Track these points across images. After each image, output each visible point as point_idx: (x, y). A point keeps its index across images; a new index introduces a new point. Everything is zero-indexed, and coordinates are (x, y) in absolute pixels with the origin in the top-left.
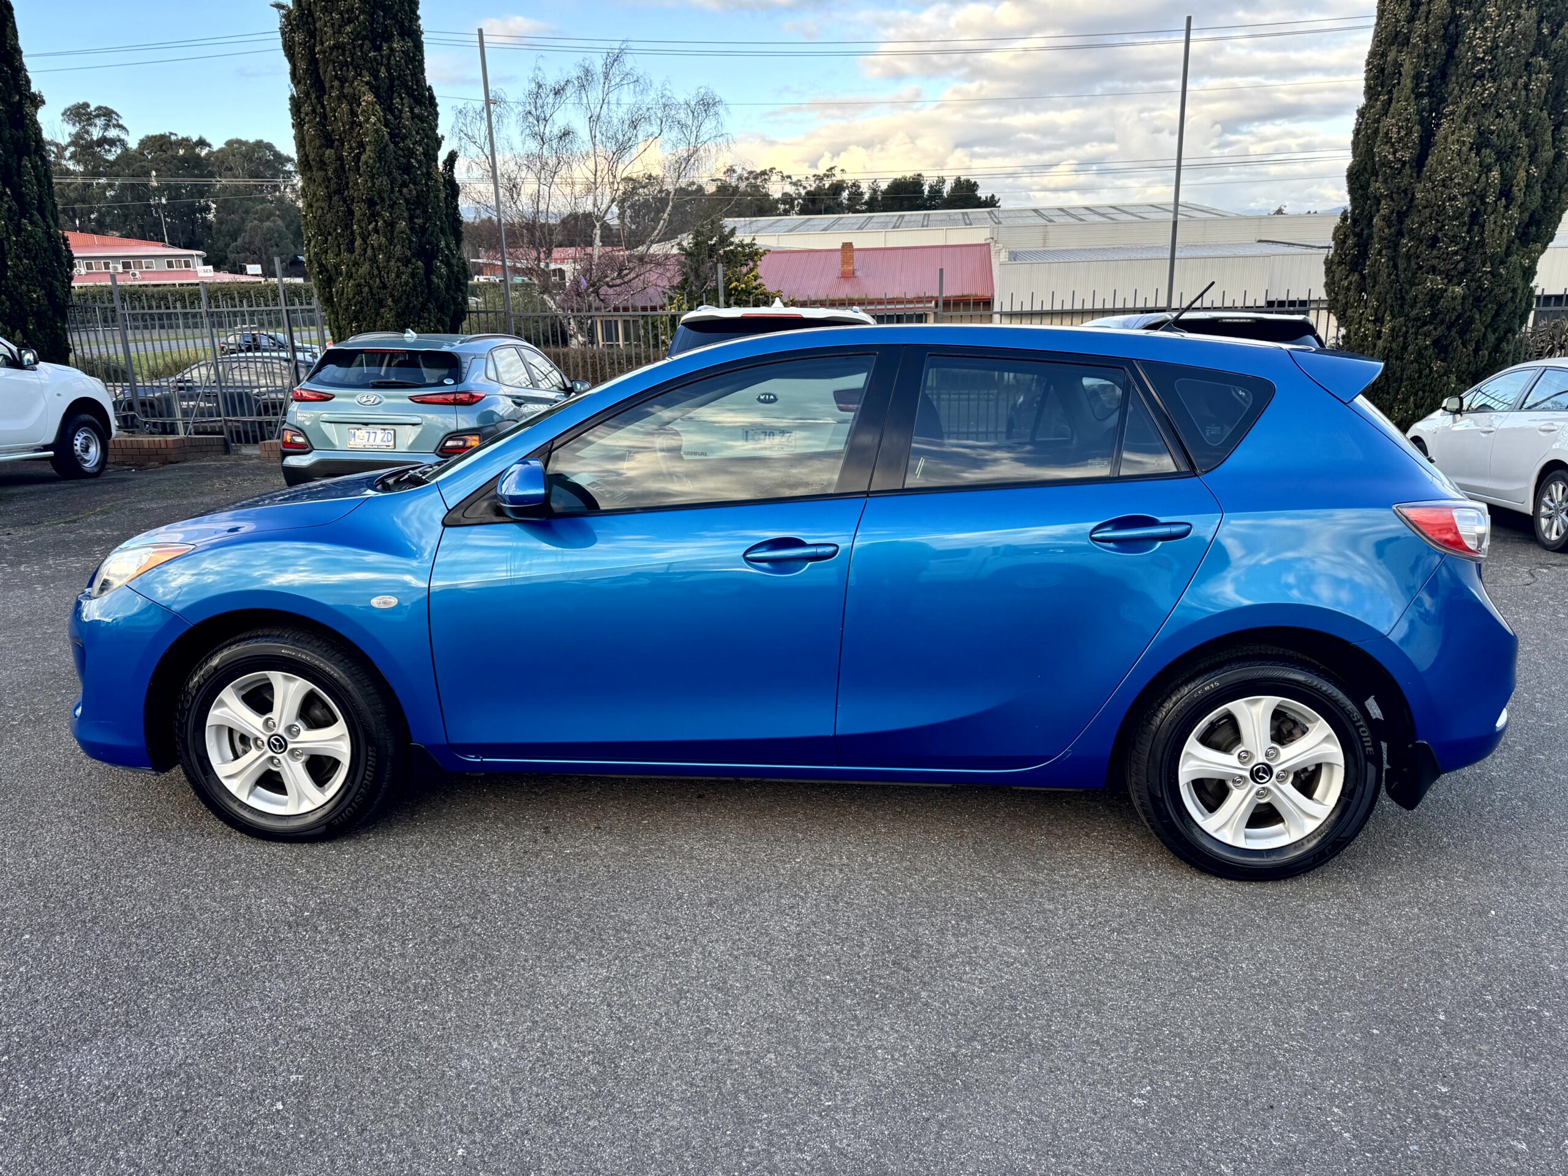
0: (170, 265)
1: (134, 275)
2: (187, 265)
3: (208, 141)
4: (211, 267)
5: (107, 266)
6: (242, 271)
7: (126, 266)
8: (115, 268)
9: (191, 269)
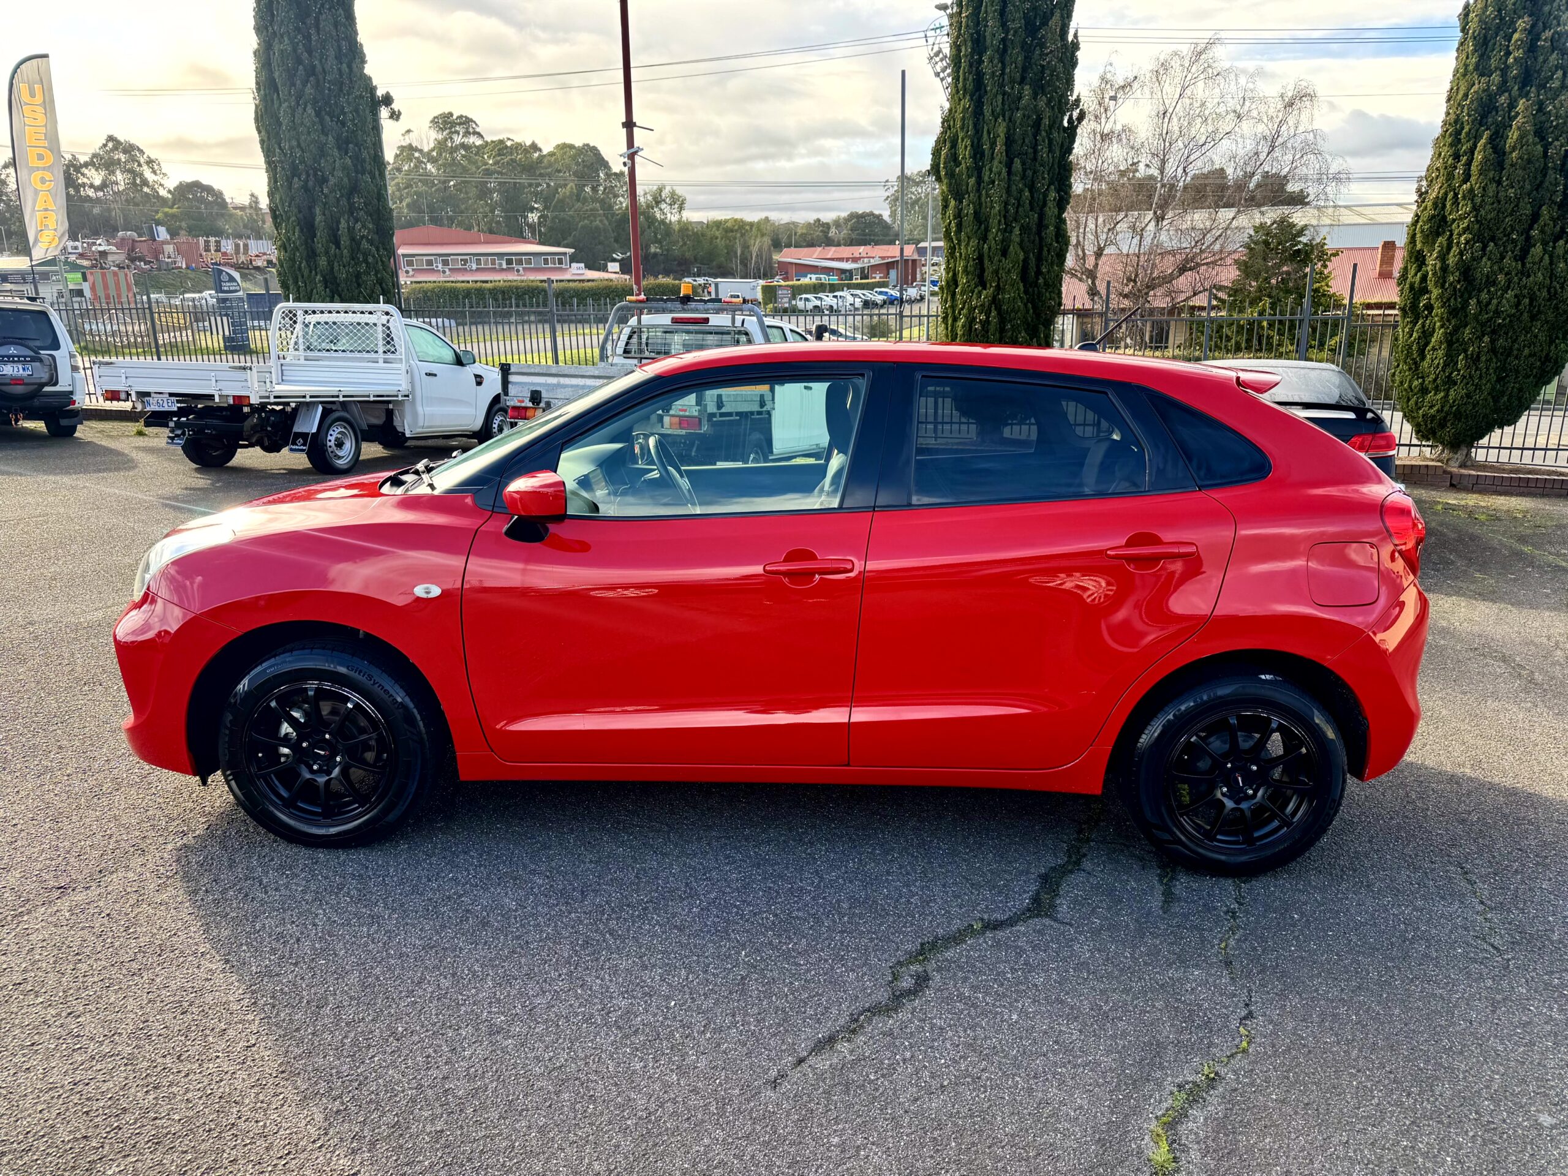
0: (546, 261)
1: (518, 271)
2: (560, 262)
3: (540, 145)
4: (583, 265)
5: (493, 263)
6: (604, 269)
7: (509, 262)
8: (501, 264)
9: (563, 266)
